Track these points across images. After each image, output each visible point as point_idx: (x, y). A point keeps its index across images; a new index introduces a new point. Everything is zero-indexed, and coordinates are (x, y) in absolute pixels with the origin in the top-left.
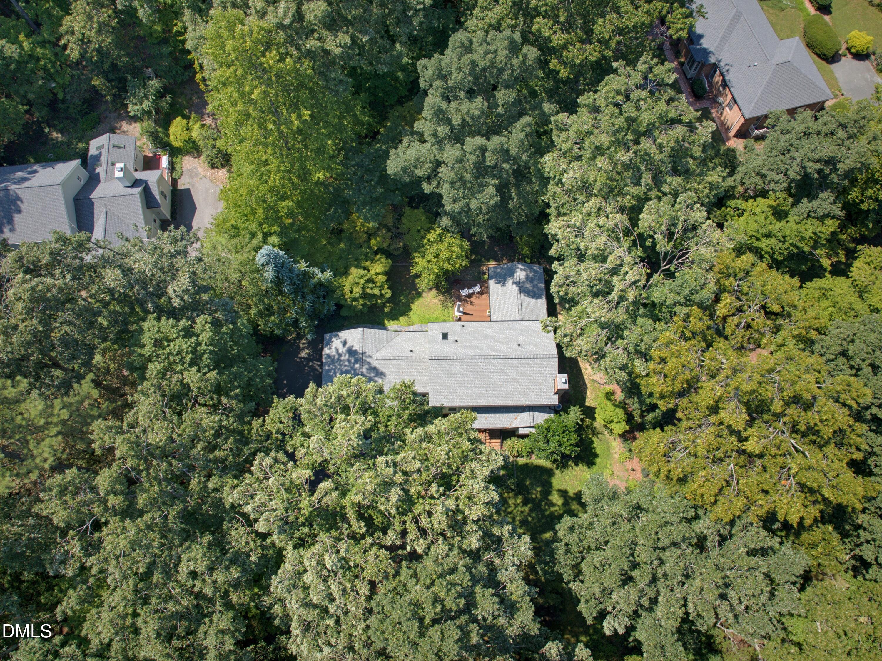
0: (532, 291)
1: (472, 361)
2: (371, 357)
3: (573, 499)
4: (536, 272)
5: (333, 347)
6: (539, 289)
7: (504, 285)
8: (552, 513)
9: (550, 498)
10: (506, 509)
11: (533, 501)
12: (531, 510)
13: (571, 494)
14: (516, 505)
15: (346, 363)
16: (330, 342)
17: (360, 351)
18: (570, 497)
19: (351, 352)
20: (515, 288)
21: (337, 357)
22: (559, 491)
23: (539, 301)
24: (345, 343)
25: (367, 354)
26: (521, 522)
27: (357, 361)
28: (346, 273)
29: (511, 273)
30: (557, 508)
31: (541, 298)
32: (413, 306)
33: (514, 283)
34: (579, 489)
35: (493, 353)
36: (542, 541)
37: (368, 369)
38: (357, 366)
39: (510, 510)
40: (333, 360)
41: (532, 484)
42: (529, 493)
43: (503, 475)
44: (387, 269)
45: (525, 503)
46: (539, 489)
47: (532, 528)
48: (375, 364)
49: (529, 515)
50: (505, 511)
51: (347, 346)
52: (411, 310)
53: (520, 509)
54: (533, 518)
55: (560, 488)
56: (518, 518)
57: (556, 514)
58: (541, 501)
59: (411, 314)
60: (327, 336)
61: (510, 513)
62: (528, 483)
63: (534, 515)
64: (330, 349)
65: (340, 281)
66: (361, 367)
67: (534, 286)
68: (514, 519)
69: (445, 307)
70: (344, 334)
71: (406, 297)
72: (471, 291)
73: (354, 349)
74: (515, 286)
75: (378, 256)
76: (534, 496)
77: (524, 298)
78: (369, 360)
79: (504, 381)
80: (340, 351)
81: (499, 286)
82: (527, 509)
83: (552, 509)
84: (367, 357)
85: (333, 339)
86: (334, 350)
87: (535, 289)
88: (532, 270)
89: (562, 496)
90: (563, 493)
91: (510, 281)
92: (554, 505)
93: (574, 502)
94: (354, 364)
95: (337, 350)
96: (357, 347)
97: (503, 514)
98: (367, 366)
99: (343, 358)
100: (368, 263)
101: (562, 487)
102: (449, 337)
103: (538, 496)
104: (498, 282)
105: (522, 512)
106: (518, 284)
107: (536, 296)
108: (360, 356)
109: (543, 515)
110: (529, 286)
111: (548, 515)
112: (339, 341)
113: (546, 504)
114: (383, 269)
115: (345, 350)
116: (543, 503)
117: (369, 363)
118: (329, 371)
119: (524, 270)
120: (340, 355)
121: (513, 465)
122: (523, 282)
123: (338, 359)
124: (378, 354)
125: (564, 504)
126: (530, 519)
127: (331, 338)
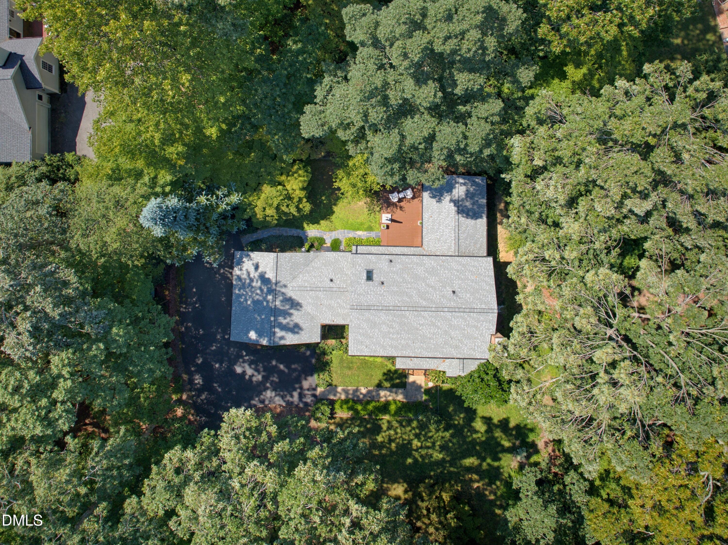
0: (472, 209)
1: (399, 313)
2: (285, 286)
3: (497, 426)
4: (477, 185)
5: (244, 269)
6: (480, 206)
7: (439, 201)
8: (474, 439)
9: (473, 424)
10: (426, 434)
11: (455, 426)
12: (452, 436)
13: (495, 421)
14: (437, 431)
15: (258, 291)
16: (240, 262)
17: (274, 281)
18: (494, 424)
19: (263, 279)
20: (452, 208)
21: (248, 281)
22: (483, 418)
23: (479, 220)
24: (257, 267)
25: (281, 284)
26: (440, 446)
27: (271, 291)
28: (257, 189)
29: (449, 188)
30: (479, 435)
31: (481, 217)
32: (335, 208)
33: (451, 201)
34: (505, 416)
35: (424, 303)
36: (461, 466)
37: (282, 301)
38: (270, 297)
39: (430, 434)
40: (244, 284)
41: (455, 410)
42: (451, 419)
43: (426, 400)
44: (305, 185)
45: (446, 429)
46: (462, 416)
47: (452, 453)
48: (290, 293)
49: (450, 441)
50: (425, 436)
51: (260, 270)
52: (333, 212)
53: (441, 434)
54: (453, 444)
55: (485, 415)
56: (438, 443)
57: (478, 440)
58: (463, 427)
59: (333, 217)
60: (238, 254)
61: (431, 437)
62: (451, 409)
63: (455, 441)
64: (241, 270)
65: (251, 199)
66: (274, 300)
67: (473, 204)
68: (434, 443)
69: (371, 211)
70: (257, 256)
71: (328, 198)
72: (401, 195)
73: (267, 276)
74: (452, 204)
75: (296, 167)
76: (456, 422)
77: (462, 219)
78: (283, 290)
79: (434, 334)
80: (252, 276)
81: (434, 201)
82: (447, 434)
83: (474, 436)
84: (281, 287)
85: (244, 259)
86: (245, 272)
87: (475, 207)
88: (474, 183)
89: (485, 423)
90: (488, 420)
91: (447, 198)
92: (476, 432)
93: (498, 430)
94: (267, 294)
95: (249, 273)
96: (270, 275)
97: (423, 439)
98: (281, 298)
99: (254, 284)
100: (283, 178)
101: (487, 415)
102: (375, 276)
103: (461, 422)
104: (434, 197)
105: (442, 437)
106: (456, 202)
107: (475, 216)
108: (274, 287)
109: (465, 442)
110: (468, 204)
111: (470, 442)
112: (251, 262)
113: (469, 431)
114: (301, 185)
115: (257, 275)
116: (466, 430)
117: (283, 294)
118: (239, 296)
119: (464, 184)
120: (252, 280)
121: (436, 391)
122: (463, 200)
123: (250, 285)
124: (294, 284)
125: (486, 432)
126: (450, 444)
127: (241, 258)
